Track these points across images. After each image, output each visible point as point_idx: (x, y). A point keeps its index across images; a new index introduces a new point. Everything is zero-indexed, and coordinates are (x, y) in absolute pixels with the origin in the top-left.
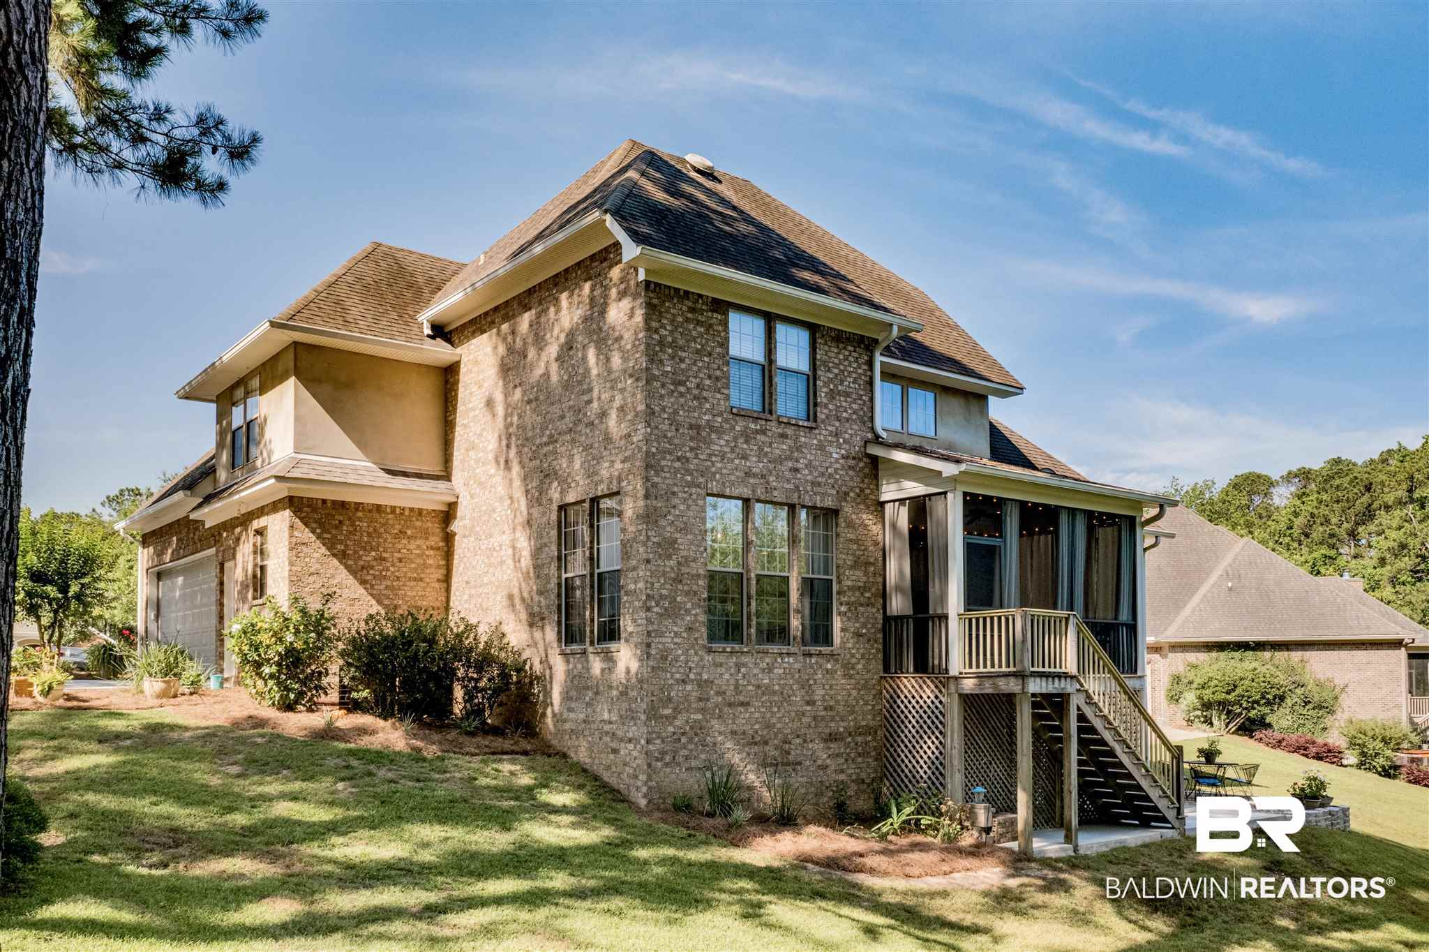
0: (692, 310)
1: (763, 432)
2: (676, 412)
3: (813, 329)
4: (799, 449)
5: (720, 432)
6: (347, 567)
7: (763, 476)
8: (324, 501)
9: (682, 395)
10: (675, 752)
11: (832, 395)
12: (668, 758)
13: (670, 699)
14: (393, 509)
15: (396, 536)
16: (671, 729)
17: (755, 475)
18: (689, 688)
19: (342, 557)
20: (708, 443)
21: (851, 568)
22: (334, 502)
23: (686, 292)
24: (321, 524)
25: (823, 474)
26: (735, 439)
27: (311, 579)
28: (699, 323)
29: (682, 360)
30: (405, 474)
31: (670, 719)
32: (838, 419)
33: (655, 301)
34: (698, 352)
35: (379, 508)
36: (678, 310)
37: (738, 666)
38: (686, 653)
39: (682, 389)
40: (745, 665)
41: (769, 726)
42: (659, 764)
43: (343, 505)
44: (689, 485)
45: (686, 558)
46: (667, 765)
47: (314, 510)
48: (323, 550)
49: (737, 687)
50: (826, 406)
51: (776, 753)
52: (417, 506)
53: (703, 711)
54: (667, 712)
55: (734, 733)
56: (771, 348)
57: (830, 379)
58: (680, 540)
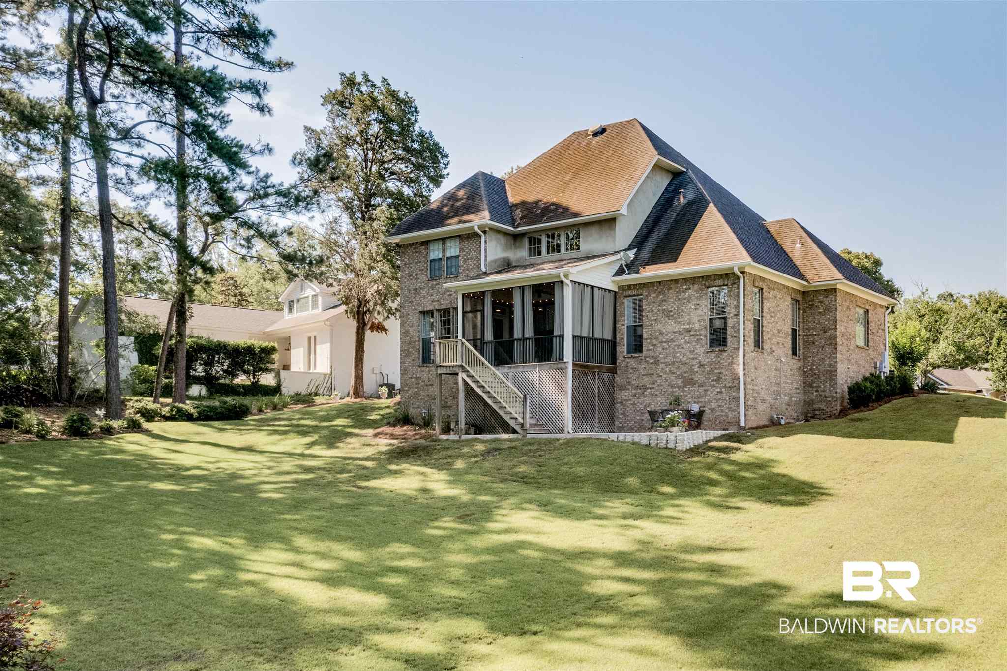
0: (415, 249)
1: (438, 284)
2: (409, 286)
3: (460, 237)
5: (423, 288)
7: (438, 301)
9: (411, 279)
10: (409, 402)
11: (465, 261)
12: (406, 403)
13: (407, 383)
16: (407, 393)
17: (435, 301)
18: (413, 379)
20: (419, 293)
23: (413, 243)
26: (428, 290)
28: (417, 252)
29: (411, 268)
31: (407, 391)
32: (468, 270)
33: (403, 250)
34: (417, 263)
36: (410, 251)
37: (429, 371)
38: (412, 368)
39: (411, 277)
40: (431, 371)
42: (404, 406)
44: (413, 310)
45: (412, 336)
46: (406, 406)
49: (429, 378)
50: (463, 266)
55: (427, 395)
56: (444, 251)
57: (465, 255)
58: (411, 329)
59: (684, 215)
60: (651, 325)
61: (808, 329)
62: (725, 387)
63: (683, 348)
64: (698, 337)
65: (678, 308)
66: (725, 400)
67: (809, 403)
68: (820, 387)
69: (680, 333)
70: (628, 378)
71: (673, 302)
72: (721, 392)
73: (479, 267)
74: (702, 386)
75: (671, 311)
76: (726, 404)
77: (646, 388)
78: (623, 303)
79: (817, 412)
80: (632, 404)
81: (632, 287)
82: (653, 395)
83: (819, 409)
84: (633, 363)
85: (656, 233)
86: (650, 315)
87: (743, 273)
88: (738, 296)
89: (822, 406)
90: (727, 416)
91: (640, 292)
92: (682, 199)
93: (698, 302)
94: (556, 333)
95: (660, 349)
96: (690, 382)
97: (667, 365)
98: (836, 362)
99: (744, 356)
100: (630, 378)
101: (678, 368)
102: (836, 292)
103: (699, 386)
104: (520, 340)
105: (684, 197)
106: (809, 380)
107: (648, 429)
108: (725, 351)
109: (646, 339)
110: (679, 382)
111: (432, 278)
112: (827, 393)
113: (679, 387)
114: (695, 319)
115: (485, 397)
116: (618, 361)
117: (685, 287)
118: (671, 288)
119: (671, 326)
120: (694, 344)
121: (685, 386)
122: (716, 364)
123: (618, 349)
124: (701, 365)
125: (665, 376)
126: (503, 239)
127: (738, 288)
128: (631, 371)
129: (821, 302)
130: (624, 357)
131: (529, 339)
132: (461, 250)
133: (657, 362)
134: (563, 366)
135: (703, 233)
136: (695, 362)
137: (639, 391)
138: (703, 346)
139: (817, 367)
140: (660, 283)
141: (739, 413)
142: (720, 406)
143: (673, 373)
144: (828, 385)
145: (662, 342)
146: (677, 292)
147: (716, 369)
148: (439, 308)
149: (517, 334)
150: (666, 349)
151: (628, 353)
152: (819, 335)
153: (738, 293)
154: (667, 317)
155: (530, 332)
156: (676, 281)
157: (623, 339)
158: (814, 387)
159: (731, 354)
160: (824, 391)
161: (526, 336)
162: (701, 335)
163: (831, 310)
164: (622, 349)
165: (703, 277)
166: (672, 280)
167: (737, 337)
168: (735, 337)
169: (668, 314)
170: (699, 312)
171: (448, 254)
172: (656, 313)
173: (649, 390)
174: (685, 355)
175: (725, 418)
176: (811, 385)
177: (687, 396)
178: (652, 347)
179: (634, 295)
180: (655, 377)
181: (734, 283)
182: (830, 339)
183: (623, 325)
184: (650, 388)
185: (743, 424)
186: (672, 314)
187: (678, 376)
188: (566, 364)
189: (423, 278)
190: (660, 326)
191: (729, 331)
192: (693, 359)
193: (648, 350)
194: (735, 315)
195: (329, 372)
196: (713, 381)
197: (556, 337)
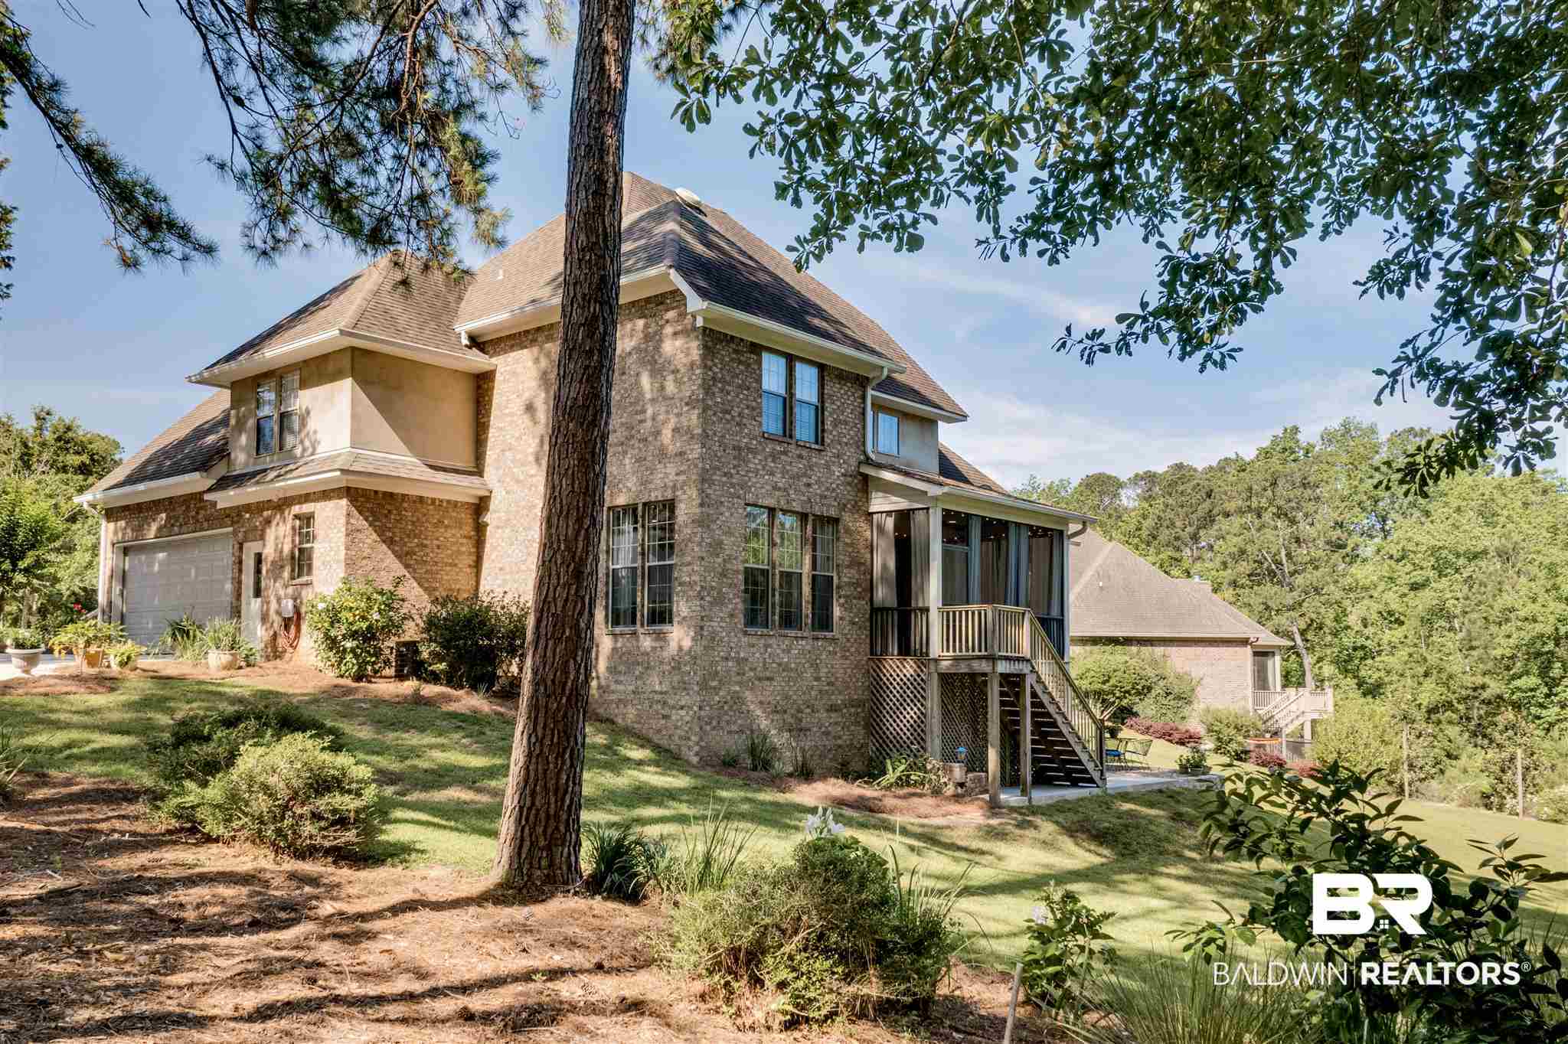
0: (736, 351)
1: (785, 453)
2: (723, 436)
3: (822, 368)
4: (811, 468)
5: (754, 452)
6: (394, 552)
7: (785, 490)
8: (376, 492)
9: (728, 422)
10: (720, 718)
11: (835, 424)
12: (714, 723)
13: (717, 673)
14: (433, 500)
15: (436, 525)
16: (717, 698)
17: (779, 489)
18: (730, 664)
19: (390, 542)
20: (746, 462)
21: (848, 567)
22: (385, 493)
23: (732, 337)
24: (373, 513)
25: (828, 489)
26: (766, 459)
27: (364, 562)
28: (740, 362)
29: (728, 393)
30: (444, 470)
31: (716, 690)
32: (840, 443)
33: (710, 344)
34: (740, 386)
35: (421, 499)
36: (725, 352)
38: (728, 635)
39: (728, 417)
40: (770, 646)
41: (787, 697)
42: (708, 728)
43: (391, 495)
44: (733, 496)
45: (730, 557)
46: (714, 728)
47: (368, 500)
48: (375, 536)
49: (764, 664)
50: (830, 432)
51: (792, 721)
52: (453, 498)
53: (740, 683)
54: (714, 684)
55: (761, 703)
56: (791, 383)
57: (834, 410)
58: (727, 541)
73: (862, 446)
111: (768, 436)
171: (798, 394)
189: (754, 427)
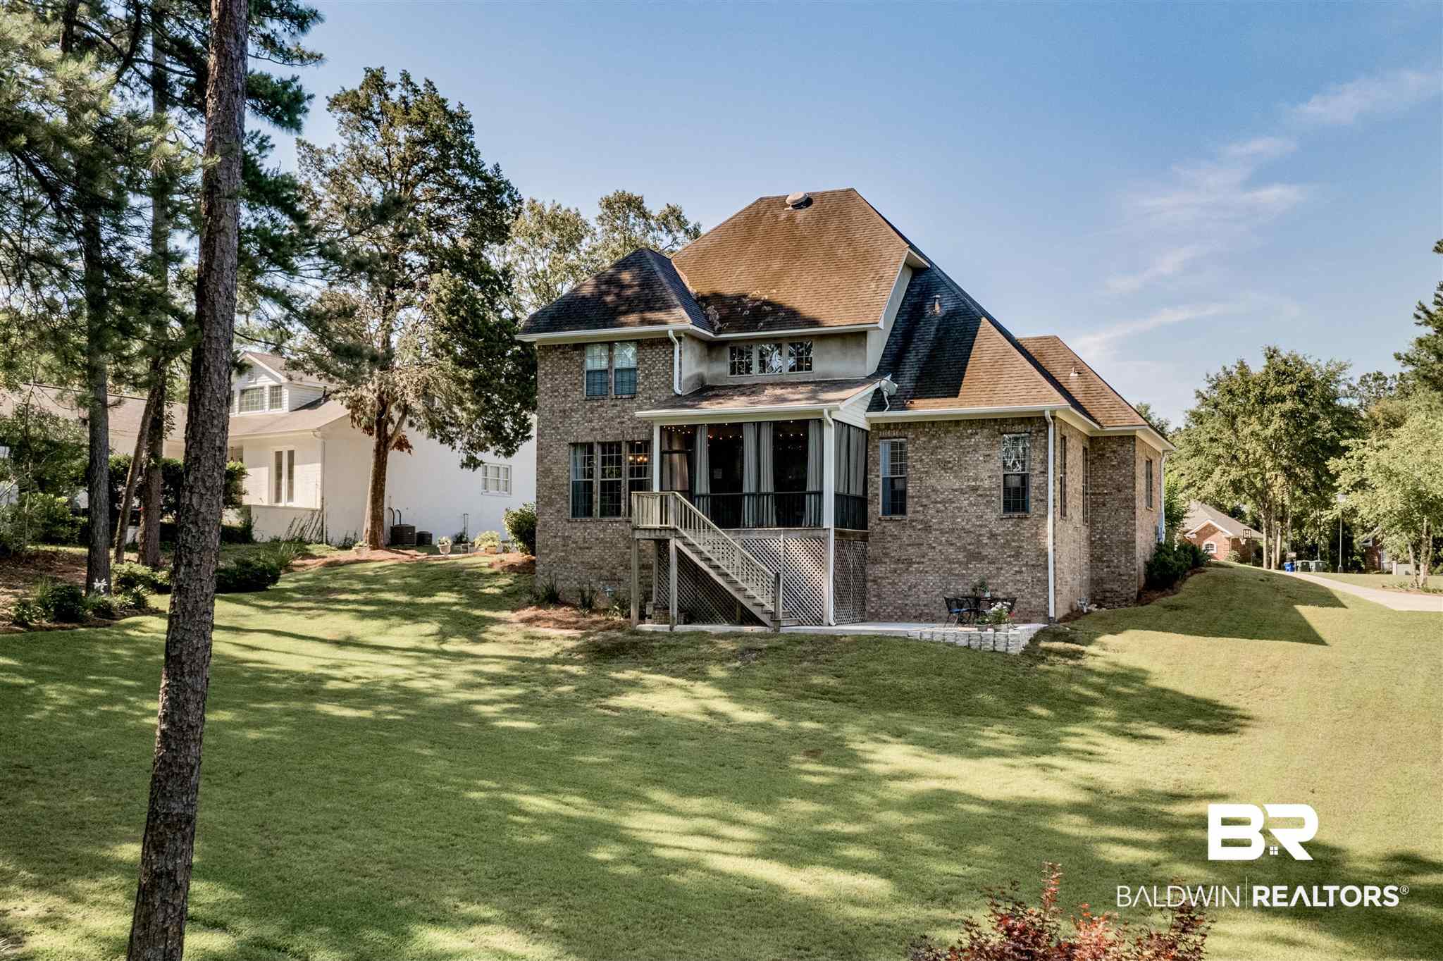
0: (563, 353)
1: (602, 406)
2: (553, 406)
3: (638, 341)
4: (624, 411)
5: (576, 411)
9: (556, 396)
10: (550, 571)
11: (647, 377)
12: (546, 574)
13: (547, 545)
16: (548, 560)
17: (596, 430)
18: (557, 540)
20: (570, 417)
23: (559, 345)
25: (640, 422)
26: (585, 413)
28: (565, 359)
29: (555, 380)
32: (650, 389)
33: (543, 354)
34: (565, 373)
36: (554, 356)
38: (557, 522)
39: (556, 394)
40: (589, 528)
41: (603, 559)
42: (543, 575)
44: (559, 440)
45: (556, 477)
46: (546, 577)
49: (584, 538)
50: (642, 383)
51: (608, 574)
55: (582, 562)
56: (611, 360)
57: (646, 368)
58: (554, 467)
59: (947, 331)
60: (920, 479)
61: (1098, 486)
62: (1026, 565)
63: (966, 511)
64: (988, 499)
65: (960, 459)
66: (1027, 582)
67: (1096, 582)
68: (1112, 561)
69: (962, 491)
70: (884, 548)
71: (951, 450)
72: (1021, 572)
73: (670, 386)
74: (994, 563)
75: (950, 462)
76: (1027, 588)
77: (911, 563)
78: (877, 447)
79: (1108, 594)
80: (889, 584)
81: (892, 427)
82: (921, 572)
83: (1112, 591)
84: (892, 528)
85: (914, 353)
86: (918, 465)
87: (1054, 418)
88: (1047, 449)
89: (1116, 587)
90: (1029, 603)
91: (903, 433)
92: (937, 308)
93: (988, 453)
94: (811, 486)
95: (932, 512)
96: (978, 557)
97: (942, 532)
98: (1135, 530)
99: (1054, 525)
100: (888, 548)
101: (959, 537)
102: (1134, 440)
103: (989, 563)
104: (753, 495)
105: (940, 305)
106: (1098, 552)
107: (915, 617)
108: (1026, 518)
109: (913, 497)
110: (961, 556)
111: (590, 398)
112: (1123, 570)
113: (960, 563)
114: (985, 475)
115: (713, 574)
116: (870, 524)
117: (970, 431)
118: (950, 432)
119: (949, 481)
120: (982, 507)
121: (967, 563)
122: (1014, 535)
123: (870, 509)
124: (993, 536)
125: (940, 547)
126: (697, 348)
127: (1046, 437)
128: (889, 539)
129: (1114, 452)
130: (880, 519)
131: (768, 494)
132: (641, 361)
133: (928, 528)
134: (822, 534)
135: (985, 360)
136: (984, 531)
137: (901, 566)
138: (995, 511)
139: (1108, 536)
140: (933, 423)
141: (1047, 600)
142: (1019, 590)
143: (952, 545)
144: (1123, 559)
145: (936, 502)
146: (958, 438)
147: (1014, 541)
148: (604, 440)
149: (749, 486)
150: (942, 512)
151: (884, 514)
152: (1111, 494)
153: (1047, 443)
154: (943, 469)
155: (768, 486)
156: (957, 423)
157: (877, 495)
158: (1103, 562)
159: (1035, 523)
160: (1118, 567)
161: (763, 490)
162: (993, 495)
163: (1128, 463)
164: (876, 508)
165: (995, 420)
166: (951, 421)
167: (1045, 501)
168: (1041, 500)
169: (945, 465)
170: (991, 466)
171: (618, 364)
172: (927, 463)
173: (916, 566)
174: (969, 520)
175: (1026, 606)
176: (1100, 559)
177: (971, 575)
178: (921, 509)
179: (895, 437)
180: (925, 548)
181: (1040, 431)
182: (1126, 500)
183: (878, 476)
184: (918, 563)
185: (1052, 614)
186: (950, 465)
187: (959, 548)
188: (827, 532)
189: (577, 395)
190: (933, 481)
191: (1033, 493)
192: (981, 526)
193: (914, 512)
194: (1042, 472)
195: (319, 507)
196: (1009, 556)
197: (810, 494)
